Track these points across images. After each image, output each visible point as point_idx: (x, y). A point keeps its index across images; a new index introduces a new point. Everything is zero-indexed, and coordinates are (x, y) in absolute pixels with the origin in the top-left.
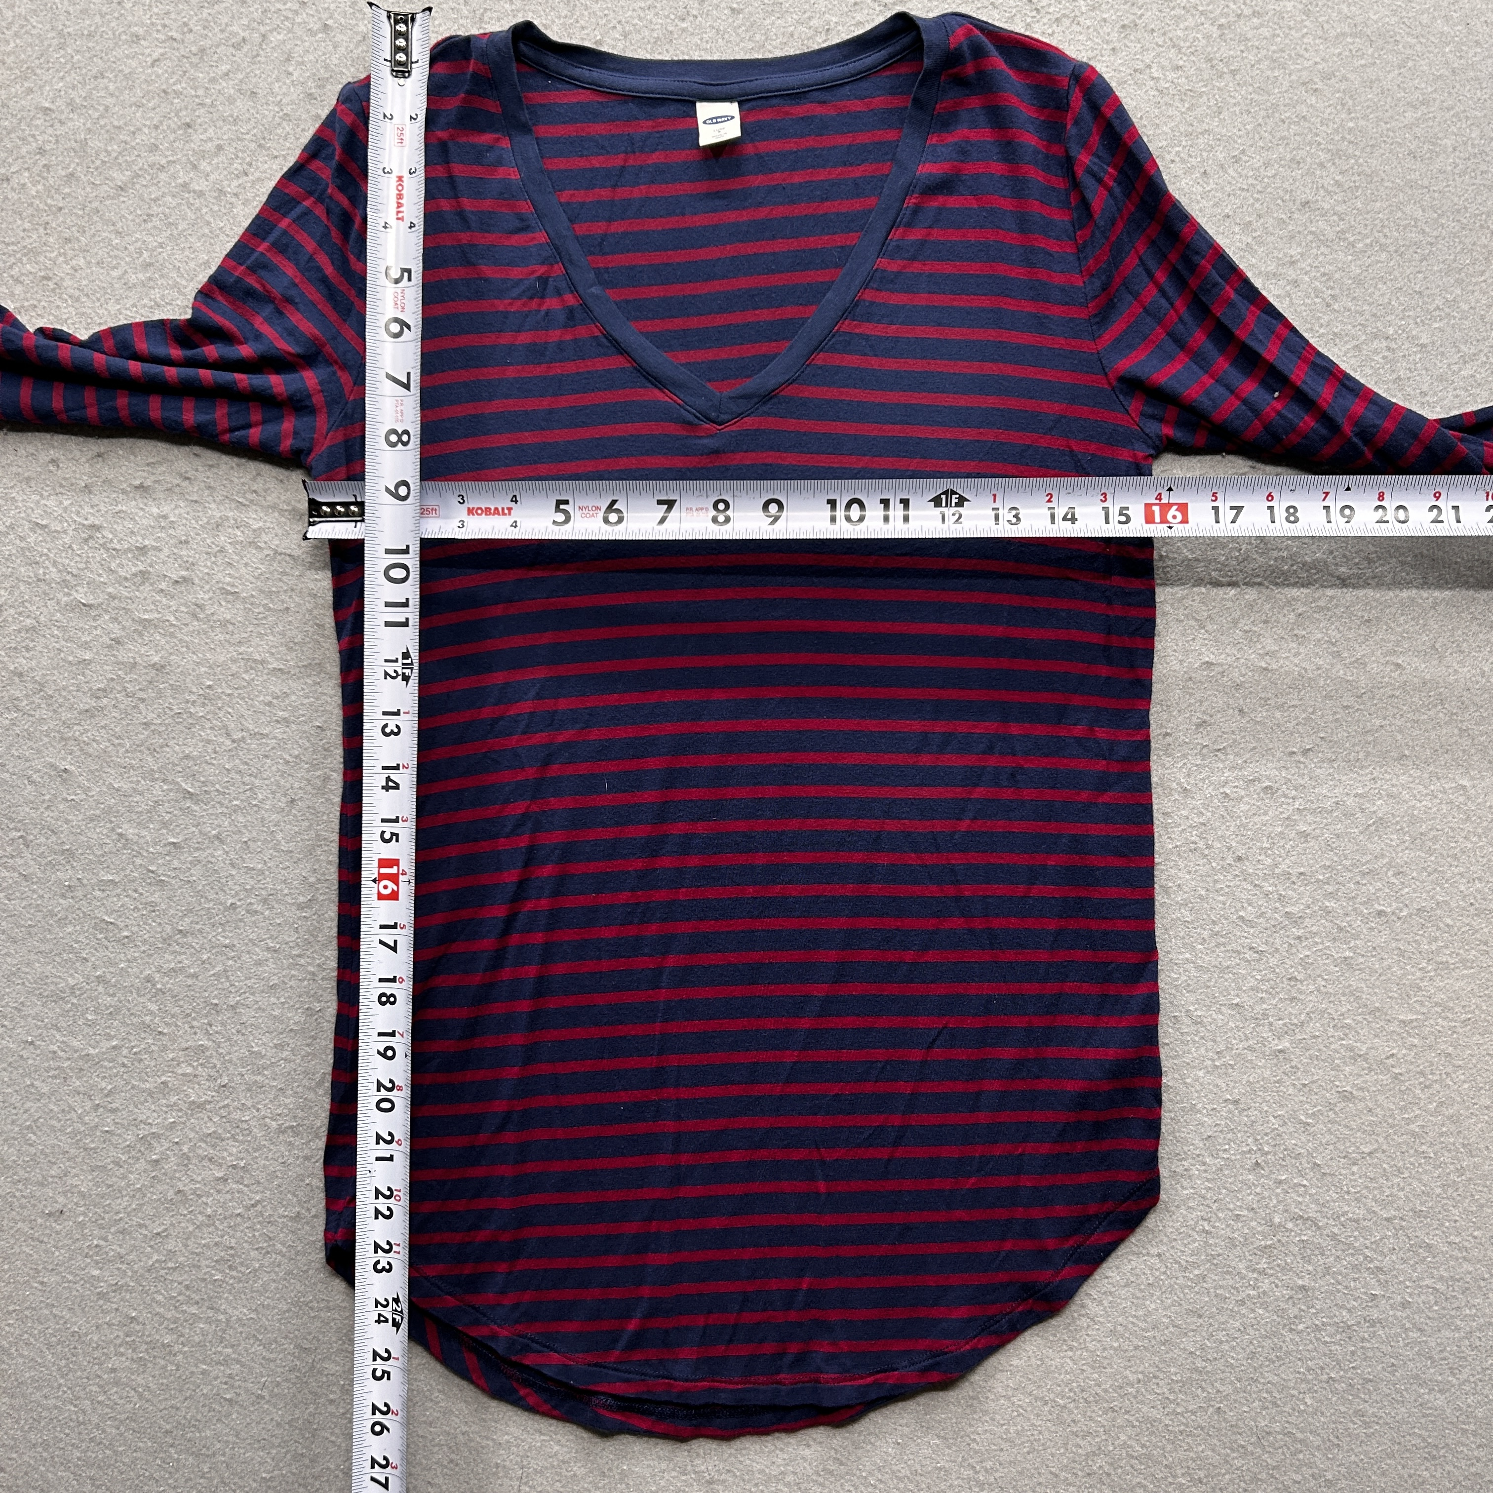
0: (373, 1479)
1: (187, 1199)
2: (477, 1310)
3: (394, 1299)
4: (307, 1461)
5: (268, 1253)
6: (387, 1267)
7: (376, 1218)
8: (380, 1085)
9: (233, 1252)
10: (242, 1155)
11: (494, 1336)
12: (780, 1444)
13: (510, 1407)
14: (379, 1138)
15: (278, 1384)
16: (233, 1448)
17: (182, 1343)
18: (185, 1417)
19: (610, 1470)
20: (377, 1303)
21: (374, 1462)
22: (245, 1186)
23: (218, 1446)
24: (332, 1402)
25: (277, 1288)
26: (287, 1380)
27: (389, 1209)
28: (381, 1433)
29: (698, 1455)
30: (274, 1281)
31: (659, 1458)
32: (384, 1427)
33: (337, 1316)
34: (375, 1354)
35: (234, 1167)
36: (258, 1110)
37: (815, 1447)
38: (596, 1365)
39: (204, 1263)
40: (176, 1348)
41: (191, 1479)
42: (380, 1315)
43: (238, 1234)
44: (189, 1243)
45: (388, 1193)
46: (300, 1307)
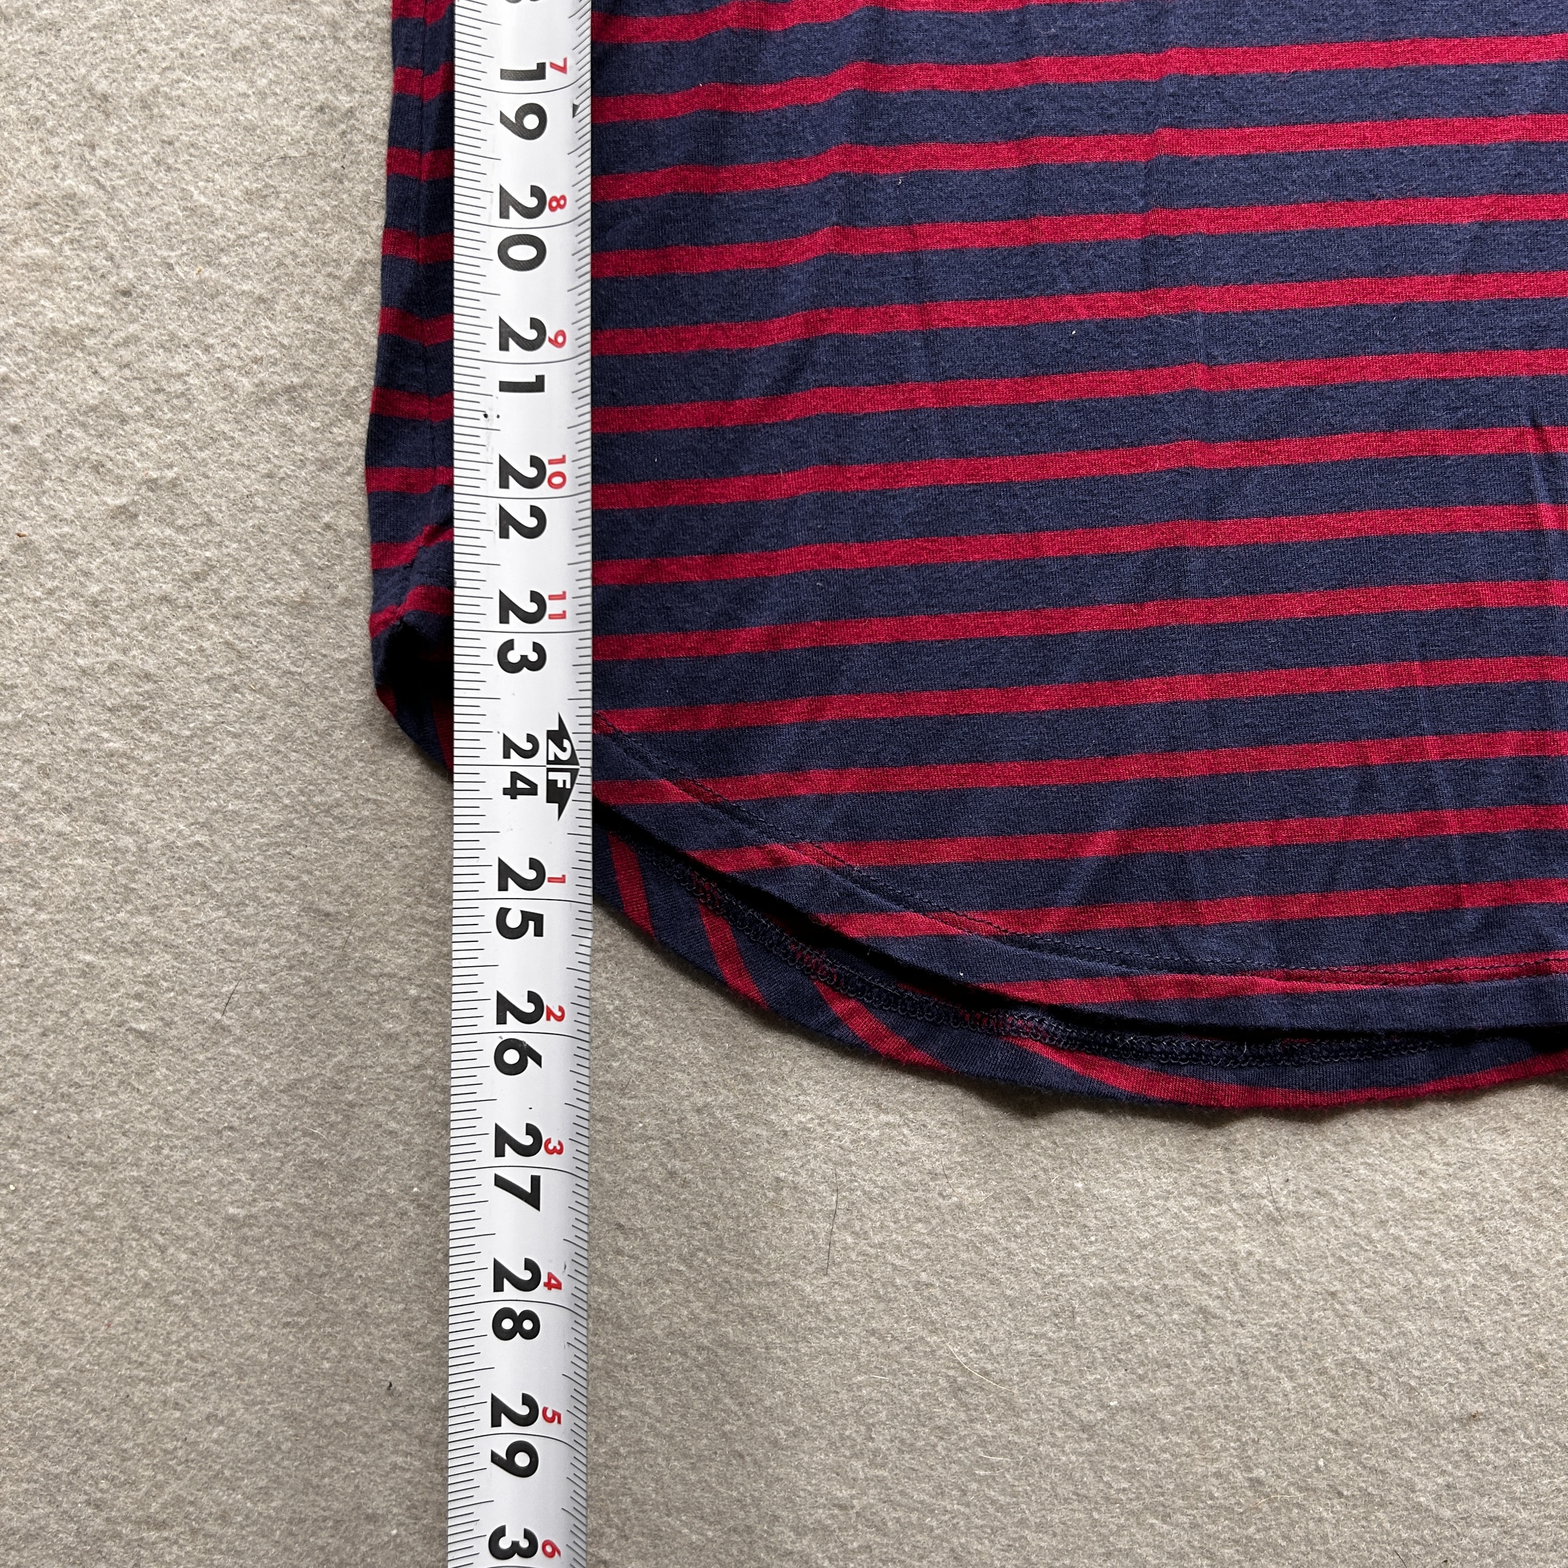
0: (501, 1182)
1: (40, 562)
2: (732, 812)
3: (551, 735)
4: (332, 1180)
5: (236, 688)
6: (533, 657)
7: (504, 534)
8: (507, 202)
9: (148, 687)
10: (171, 456)
11: (779, 866)
12: (1434, 1128)
13: (807, 1048)
14: (506, 335)
15: (262, 1000)
16: (158, 1149)
17: (35, 904)
18: (43, 1078)
19: (1043, 1193)
20: (509, 746)
21: (502, 1140)
22: (180, 529)
23: (124, 1143)
24: (390, 1037)
25: (257, 774)
26: (282, 990)
27: (536, 512)
28: (518, 1069)
29: (1247, 1156)
30: (250, 756)
31: (1157, 1163)
32: (528, 1054)
33: (400, 838)
34: (505, 873)
35: (152, 484)
36: (207, 349)
37: (1518, 1134)
38: (1013, 940)
39: (84, 713)
40: (23, 913)
41: (57, 1222)
42: (515, 777)
43: (165, 646)
44: (47, 666)
45: (532, 473)
46: (313, 817)
